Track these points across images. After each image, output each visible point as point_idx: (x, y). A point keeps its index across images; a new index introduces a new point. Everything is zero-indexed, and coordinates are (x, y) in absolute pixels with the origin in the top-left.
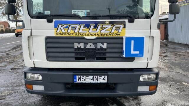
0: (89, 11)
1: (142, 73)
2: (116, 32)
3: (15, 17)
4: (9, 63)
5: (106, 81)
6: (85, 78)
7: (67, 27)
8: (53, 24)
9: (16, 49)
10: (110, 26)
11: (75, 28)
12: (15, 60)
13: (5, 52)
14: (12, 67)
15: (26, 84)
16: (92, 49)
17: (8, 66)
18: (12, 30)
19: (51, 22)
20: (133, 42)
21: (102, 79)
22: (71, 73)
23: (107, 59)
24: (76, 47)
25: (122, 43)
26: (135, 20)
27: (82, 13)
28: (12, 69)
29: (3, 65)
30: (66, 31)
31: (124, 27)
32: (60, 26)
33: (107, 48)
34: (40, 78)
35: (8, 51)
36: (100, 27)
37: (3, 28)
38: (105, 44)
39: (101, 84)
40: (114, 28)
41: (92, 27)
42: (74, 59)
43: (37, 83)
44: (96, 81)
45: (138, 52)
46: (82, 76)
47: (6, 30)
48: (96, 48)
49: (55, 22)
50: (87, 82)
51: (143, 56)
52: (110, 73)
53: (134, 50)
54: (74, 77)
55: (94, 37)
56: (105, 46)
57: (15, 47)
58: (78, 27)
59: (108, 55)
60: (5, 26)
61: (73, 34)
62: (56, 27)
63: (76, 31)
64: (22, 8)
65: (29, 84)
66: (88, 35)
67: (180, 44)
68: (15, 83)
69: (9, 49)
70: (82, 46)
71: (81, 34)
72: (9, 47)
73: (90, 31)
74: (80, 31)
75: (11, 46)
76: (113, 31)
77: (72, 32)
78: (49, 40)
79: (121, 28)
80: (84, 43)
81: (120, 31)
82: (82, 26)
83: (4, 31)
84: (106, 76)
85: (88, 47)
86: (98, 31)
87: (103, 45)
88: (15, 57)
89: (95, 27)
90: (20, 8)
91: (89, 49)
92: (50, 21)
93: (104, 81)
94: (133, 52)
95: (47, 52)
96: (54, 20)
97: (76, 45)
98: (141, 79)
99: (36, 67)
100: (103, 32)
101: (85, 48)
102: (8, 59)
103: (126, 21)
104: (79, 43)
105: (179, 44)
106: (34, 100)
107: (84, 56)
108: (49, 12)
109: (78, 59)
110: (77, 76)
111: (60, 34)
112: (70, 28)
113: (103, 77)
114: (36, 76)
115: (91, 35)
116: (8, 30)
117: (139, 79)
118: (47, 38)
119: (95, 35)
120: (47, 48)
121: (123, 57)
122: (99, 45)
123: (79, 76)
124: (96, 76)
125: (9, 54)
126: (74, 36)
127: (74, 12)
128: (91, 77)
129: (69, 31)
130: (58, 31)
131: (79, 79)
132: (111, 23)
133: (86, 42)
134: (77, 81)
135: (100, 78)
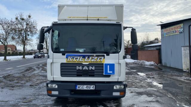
0: (85, 49)
1: (115, 84)
2: (100, 60)
3: (23, 41)
4: (27, 81)
5: (94, 89)
6: (82, 87)
7: (73, 58)
8: (65, 56)
9: (28, 71)
10: (96, 58)
11: (77, 58)
12: (30, 79)
13: (21, 73)
14: (30, 84)
15: (47, 91)
16: (86, 70)
17: (27, 84)
18: (18, 53)
19: (65, 55)
20: (108, 66)
21: (92, 88)
22: (74, 84)
23: (95, 76)
24: (77, 69)
25: (103, 67)
26: (110, 54)
27: (81, 50)
28: (30, 85)
29: (23, 83)
30: (72, 60)
31: (104, 58)
32: (69, 57)
33: (95, 69)
34: (57, 87)
35: (23, 72)
36: (91, 58)
37: (10, 50)
38: (94, 67)
39: (91, 90)
40: (99, 58)
41: (87, 58)
42: (76, 76)
43: (55, 90)
44: (89, 89)
45: (111, 72)
46: (80, 86)
47: (13, 53)
48: (89, 69)
49: (67, 55)
50: (83, 89)
51: (114, 74)
52: (96, 84)
53: (109, 71)
54: (76, 86)
55: (87, 63)
56: (93, 68)
57: (27, 69)
58: (79, 58)
59: (95, 73)
60: (12, 49)
61: (76, 62)
62: (67, 57)
63: (78, 60)
64: (30, 33)
65: (49, 90)
66: (84, 62)
67: (172, 68)
68: (35, 94)
69: (23, 71)
70: (81, 68)
71: (80, 62)
72: (23, 69)
73: (86, 60)
74: (80, 60)
75: (23, 68)
76: (98, 60)
77: (76, 60)
78: (63, 65)
79: (102, 59)
80: (82, 67)
81: (102, 60)
82: (81, 57)
83: (11, 53)
84: (94, 86)
85: (84, 69)
86: (90, 60)
87: (93, 67)
88: (30, 77)
89: (88, 58)
90: (29, 33)
91: (85, 70)
92: (63, 54)
93: (93, 89)
94: (109, 72)
95: (61, 72)
96: (66, 54)
97: (78, 68)
98: (115, 88)
99: (54, 80)
100: (92, 60)
101: (82, 69)
102: (25, 78)
103: (105, 55)
104: (79, 67)
105: (170, 68)
106: (50, 103)
107: (82, 74)
108: (63, 49)
109: (78, 76)
110: (78, 86)
111: (69, 62)
112: (75, 58)
113: (92, 86)
114: (54, 85)
115: (86, 62)
116: (15, 53)
117: (113, 88)
118: (62, 64)
119: (88, 62)
120: (61, 69)
121: (103, 75)
122: (90, 68)
123: (79, 86)
124: (89, 86)
125: (25, 75)
126: (77, 62)
127: (77, 50)
128: (86, 86)
129: (74, 60)
130: (68, 60)
131: (79, 87)
132: (97, 56)
133: (83, 66)
134: (78, 88)
135: (91, 87)
